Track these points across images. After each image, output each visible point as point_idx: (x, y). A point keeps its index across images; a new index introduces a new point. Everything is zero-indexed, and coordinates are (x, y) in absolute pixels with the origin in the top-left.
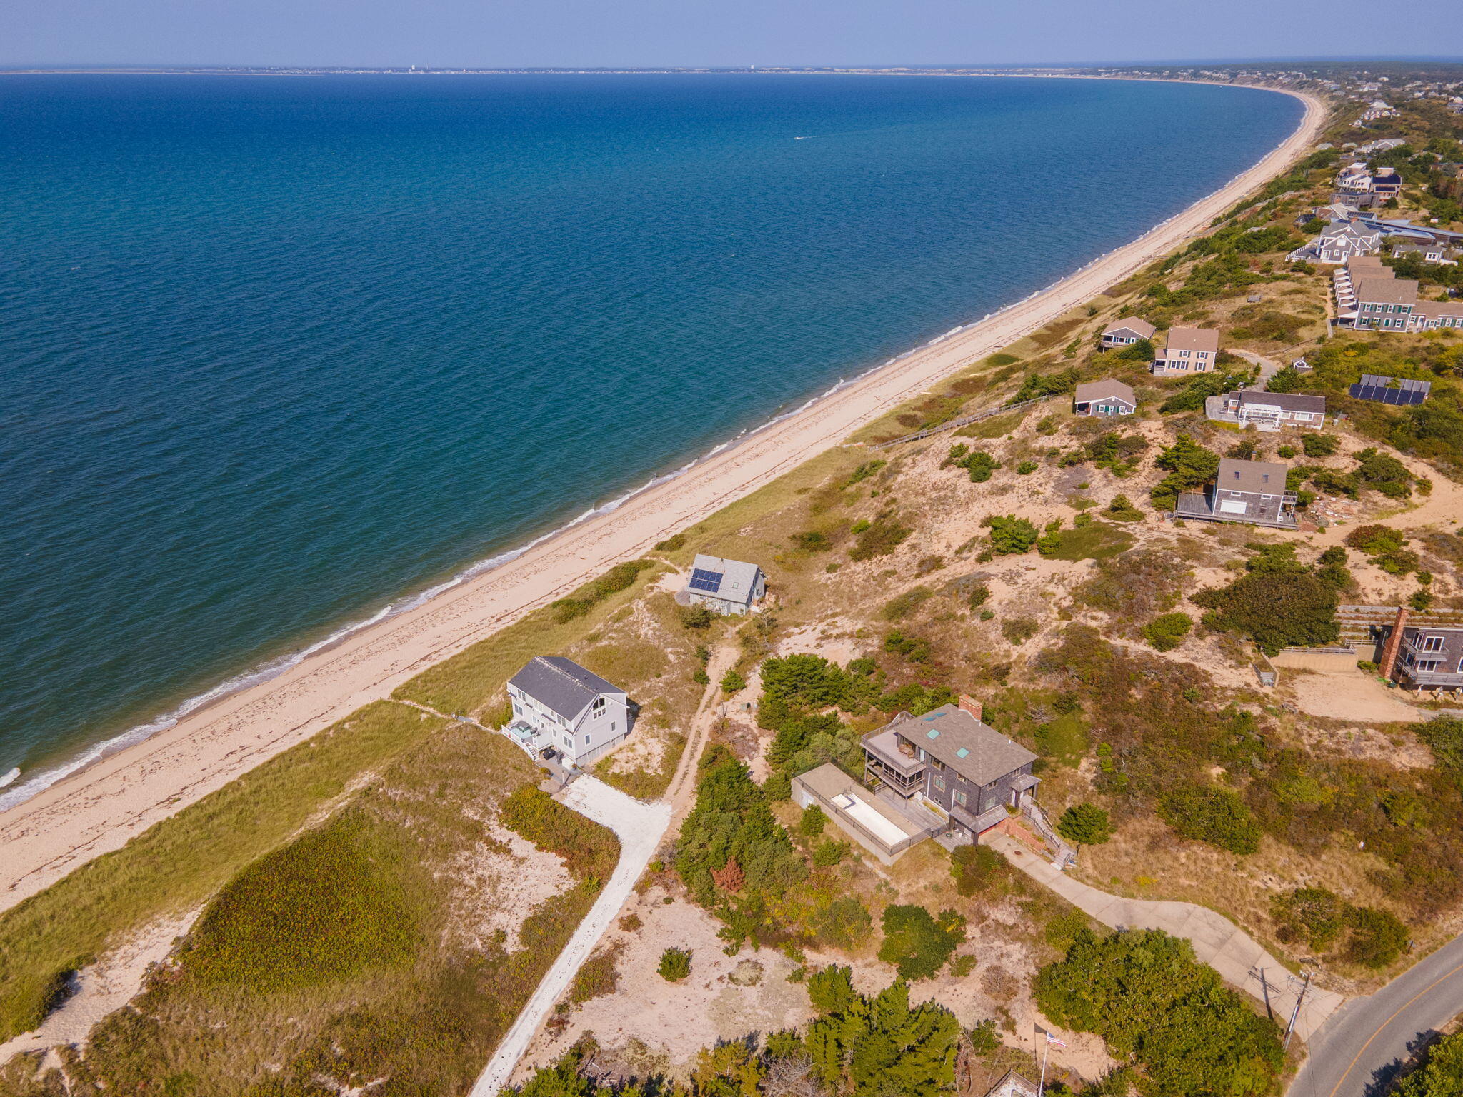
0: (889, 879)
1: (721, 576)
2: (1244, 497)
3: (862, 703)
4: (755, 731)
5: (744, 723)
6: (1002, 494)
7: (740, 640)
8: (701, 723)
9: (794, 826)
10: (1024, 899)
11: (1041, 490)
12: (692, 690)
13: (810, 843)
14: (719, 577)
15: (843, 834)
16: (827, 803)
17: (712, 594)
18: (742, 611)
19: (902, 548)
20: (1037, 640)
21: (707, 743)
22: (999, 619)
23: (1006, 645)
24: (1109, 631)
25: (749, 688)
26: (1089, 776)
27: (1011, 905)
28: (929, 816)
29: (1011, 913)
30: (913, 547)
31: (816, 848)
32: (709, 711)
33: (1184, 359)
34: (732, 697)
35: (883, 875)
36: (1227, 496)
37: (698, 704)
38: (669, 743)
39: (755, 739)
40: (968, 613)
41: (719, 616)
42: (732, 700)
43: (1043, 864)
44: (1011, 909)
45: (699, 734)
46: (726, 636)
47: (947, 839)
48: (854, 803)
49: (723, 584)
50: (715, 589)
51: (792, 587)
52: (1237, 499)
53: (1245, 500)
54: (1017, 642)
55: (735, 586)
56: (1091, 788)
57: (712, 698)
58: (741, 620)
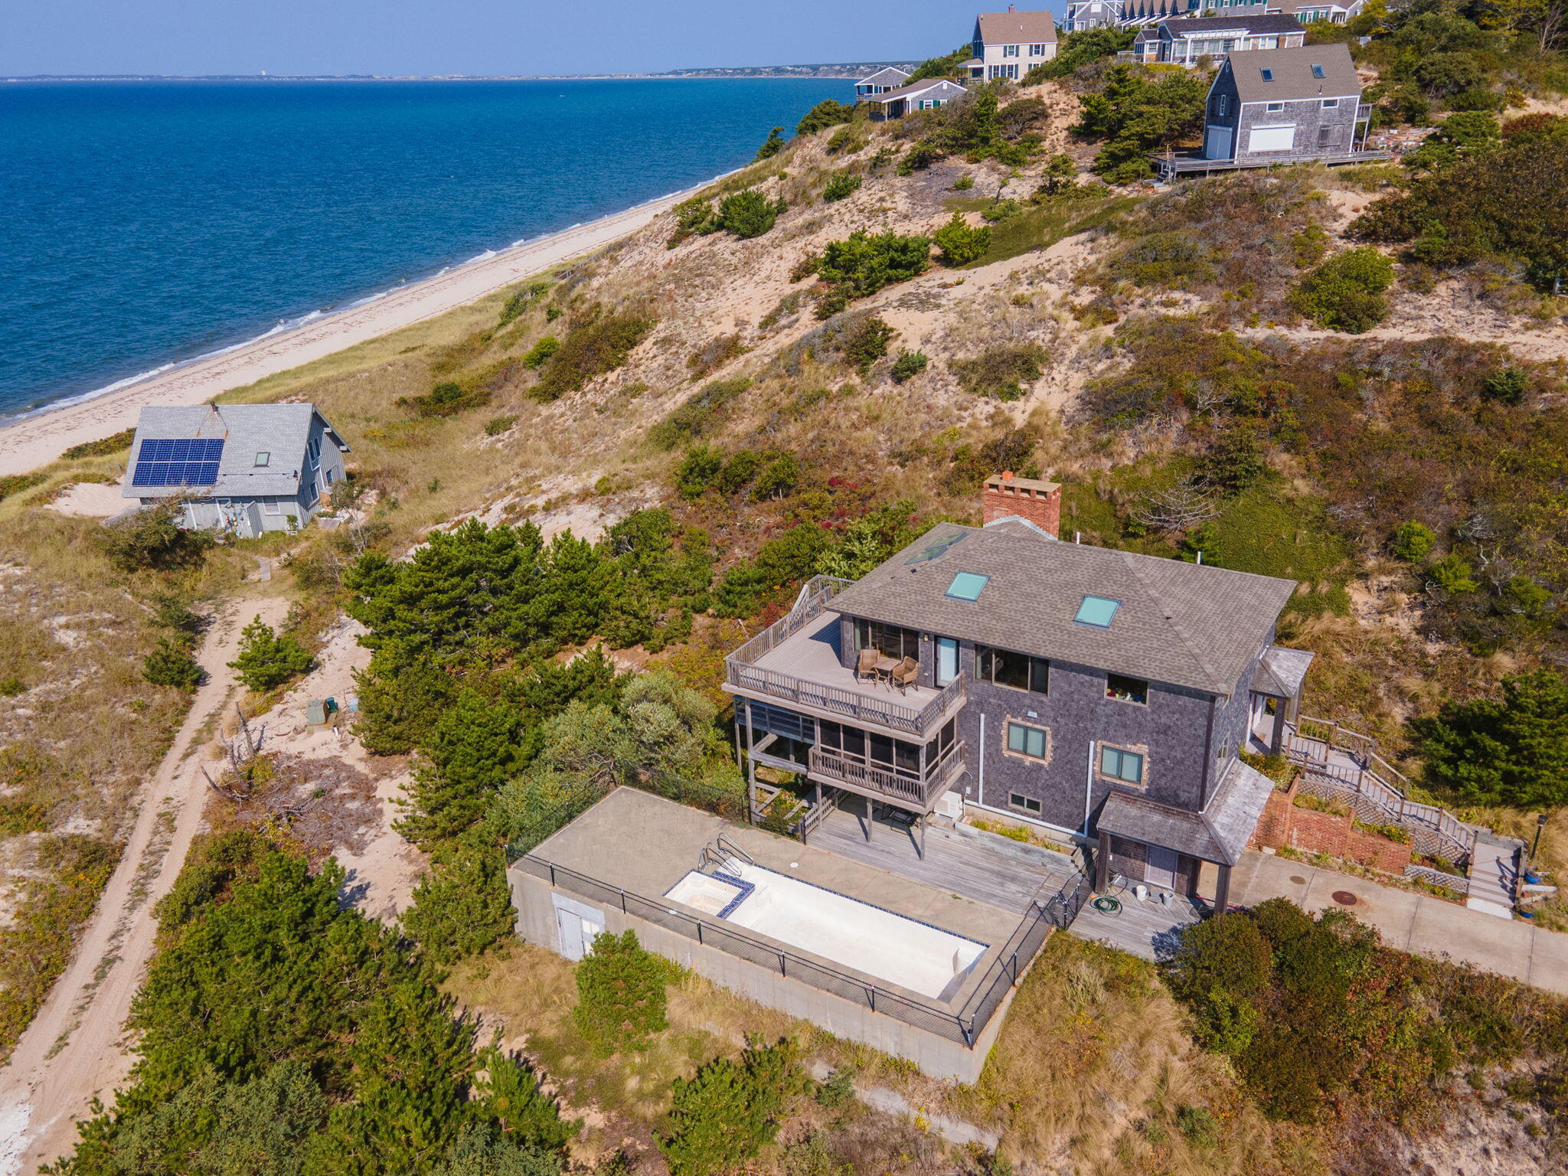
0: (990, 1142)
1: (219, 443)
2: (1291, 113)
4: (361, 768)
5: (322, 754)
6: (811, 232)
7: (293, 580)
8: (174, 789)
9: (549, 1032)
10: (1523, 1067)
11: (887, 205)
12: (143, 708)
13: (632, 1083)
14: (215, 448)
15: (747, 1012)
16: (656, 912)
17: (200, 490)
18: (292, 519)
19: (646, 347)
20: (1058, 377)
21: (196, 841)
22: (942, 366)
23: (984, 408)
24: (1222, 318)
25: (329, 668)
26: (1405, 623)
27: (1491, 1107)
28: (1003, 859)
29: (1508, 1140)
30: (666, 342)
31: (658, 1095)
32: (205, 751)
33: (1011, 60)
34: (279, 698)
35: (959, 1133)
36: (1258, 116)
37: (168, 740)
38: (39, 874)
39: (365, 789)
40: (856, 380)
41: (231, 541)
42: (278, 708)
43: (1435, 910)
44: (1499, 1123)
45: (168, 821)
46: (253, 576)
47: (1107, 919)
48: (747, 889)
49: (227, 462)
50: (209, 476)
51: (413, 470)
52: (1277, 119)
53: (1292, 119)
54: (1012, 393)
55: (262, 459)
56: (1433, 649)
57: (213, 718)
58: (293, 541)
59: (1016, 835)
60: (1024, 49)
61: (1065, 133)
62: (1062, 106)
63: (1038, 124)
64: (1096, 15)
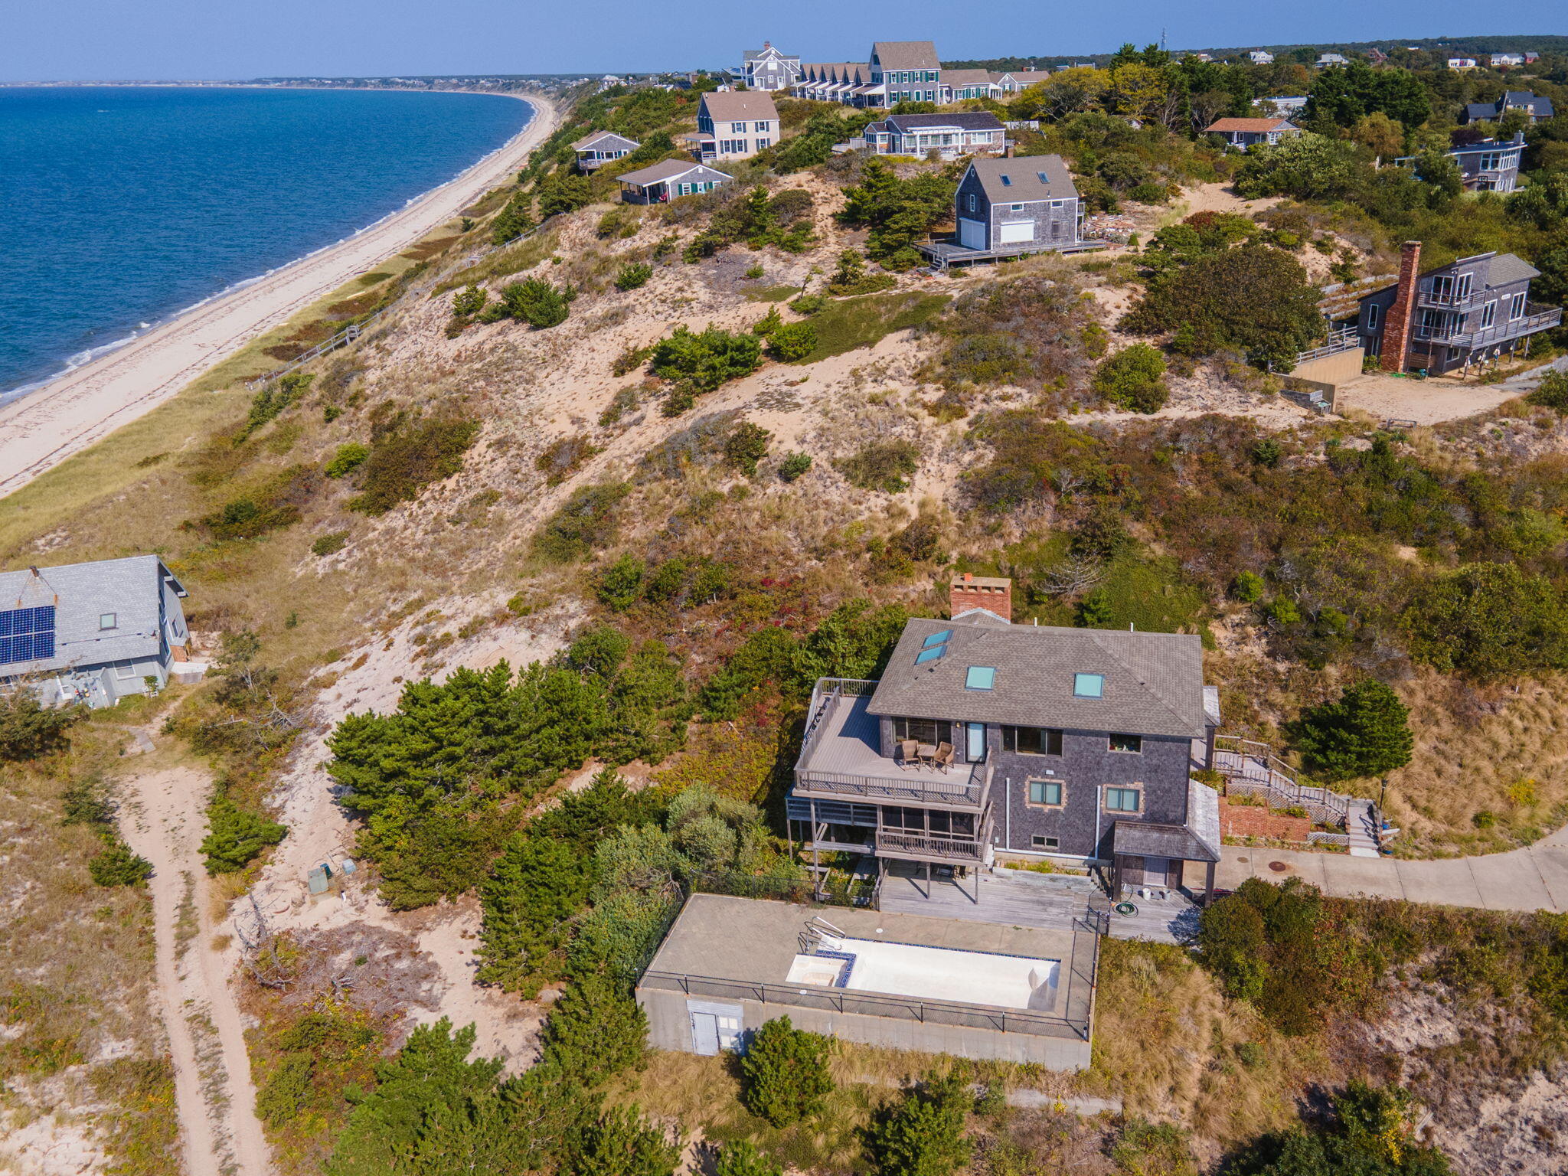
0: (1116, 1108)
1: (50, 610)
2: (1029, 212)
3: (655, 728)
4: (391, 927)
5: (340, 921)
6: (616, 323)
7: (184, 745)
8: (194, 987)
9: (722, 1120)
10: (1427, 958)
11: (688, 295)
12: (109, 913)
13: (820, 1141)
14: (45, 616)
15: (894, 1059)
17: (45, 664)
18: (151, 680)
19: (478, 453)
20: (933, 469)
21: (249, 1036)
22: (826, 465)
23: (877, 501)
24: (1050, 407)
25: (298, 833)
26: (1256, 649)
27: (1414, 990)
28: (1036, 890)
29: (1430, 1010)
30: (501, 445)
31: (845, 1142)
32: (199, 948)
33: (739, 136)
34: (257, 874)
35: (1090, 1106)
36: (1005, 215)
37: (147, 940)
38: (106, 1107)
39: (405, 947)
40: (744, 481)
41: (84, 714)
42: (260, 885)
43: (1333, 861)
44: (1421, 1001)
45: (202, 1023)
46: (134, 749)
47: (1130, 920)
48: (850, 959)
49: (62, 629)
50: (46, 648)
51: (252, 605)
52: (1019, 216)
53: (1030, 217)
54: (897, 486)
55: (108, 622)
56: (1282, 667)
57: (186, 909)
58: (158, 703)
59: (1041, 868)
60: (750, 125)
61: (830, 220)
62: (822, 194)
63: (805, 212)
64: (773, 72)
